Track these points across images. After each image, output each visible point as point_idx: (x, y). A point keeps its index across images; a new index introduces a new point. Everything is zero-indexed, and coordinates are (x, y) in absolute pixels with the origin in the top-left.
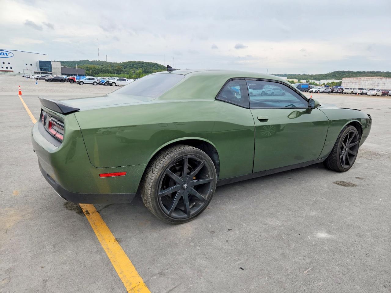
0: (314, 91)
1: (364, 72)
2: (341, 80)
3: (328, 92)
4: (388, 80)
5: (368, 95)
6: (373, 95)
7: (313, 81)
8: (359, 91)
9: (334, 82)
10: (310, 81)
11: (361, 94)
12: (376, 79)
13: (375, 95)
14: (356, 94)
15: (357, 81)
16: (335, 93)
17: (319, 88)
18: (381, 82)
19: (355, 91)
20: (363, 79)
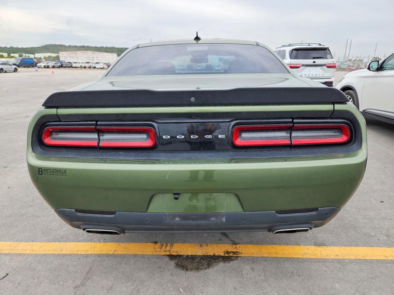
0: (42, 66)
1: (76, 47)
2: (58, 55)
3: (58, 66)
4: (100, 54)
5: (97, 68)
6: (101, 68)
7: (27, 55)
8: (87, 65)
9: (51, 56)
10: (24, 55)
11: (89, 68)
12: (90, 53)
13: (103, 68)
14: (85, 67)
15: (74, 55)
16: (65, 67)
17: (48, 63)
18: (95, 56)
19: (83, 65)
20: (78, 52)
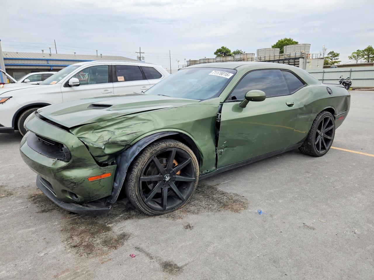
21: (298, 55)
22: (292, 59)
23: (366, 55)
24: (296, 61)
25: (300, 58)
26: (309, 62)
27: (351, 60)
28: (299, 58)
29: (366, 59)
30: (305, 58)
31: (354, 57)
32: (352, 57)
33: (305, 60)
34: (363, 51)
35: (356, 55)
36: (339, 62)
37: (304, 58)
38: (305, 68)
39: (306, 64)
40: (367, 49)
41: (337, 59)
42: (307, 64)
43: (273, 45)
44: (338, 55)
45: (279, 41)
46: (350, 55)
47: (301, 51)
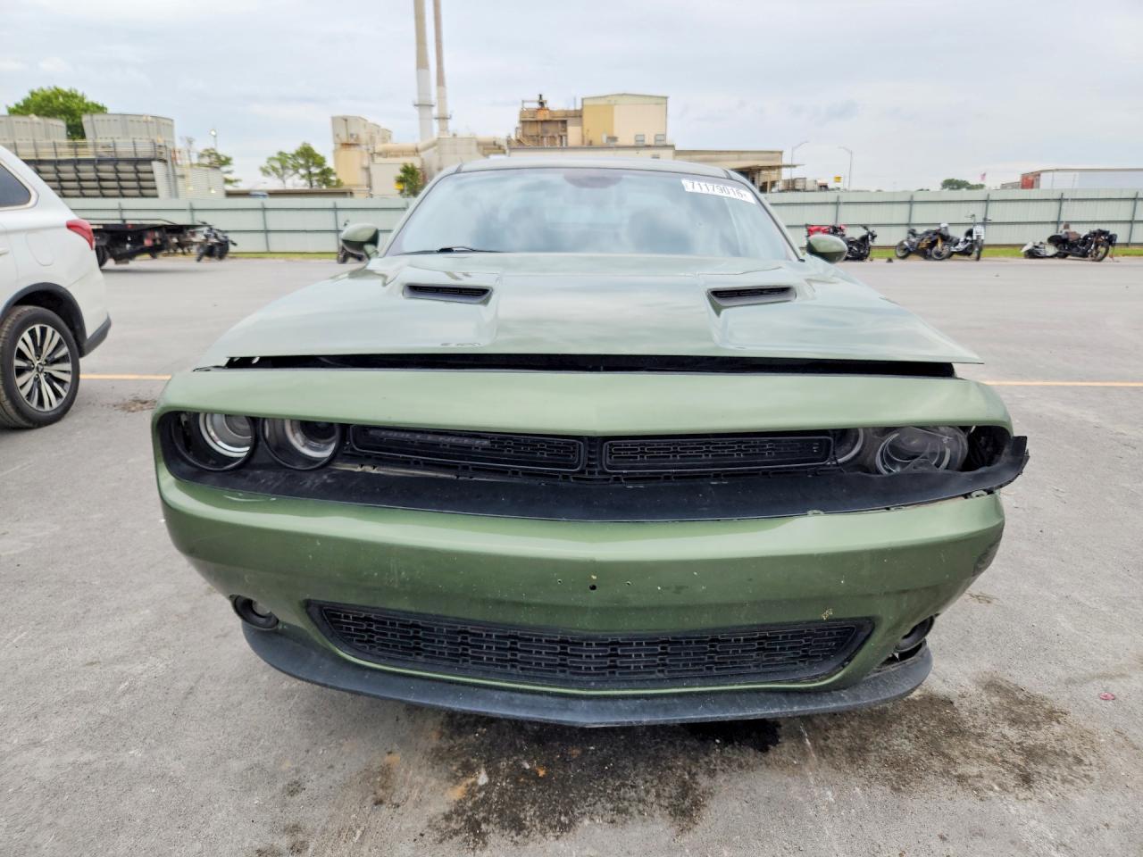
21: (144, 150)
22: (128, 161)
23: (302, 166)
24: (141, 167)
25: (154, 160)
26: (182, 177)
27: (267, 179)
28: (148, 161)
29: (303, 177)
30: (169, 163)
31: (275, 169)
32: (270, 170)
33: (170, 168)
34: (293, 156)
35: (277, 165)
36: (236, 181)
37: (165, 161)
38: (174, 193)
39: (175, 181)
40: (302, 153)
41: (229, 172)
42: (180, 182)
43: (12, 106)
44: (227, 161)
45: (33, 94)
46: (264, 164)
47: (152, 137)
